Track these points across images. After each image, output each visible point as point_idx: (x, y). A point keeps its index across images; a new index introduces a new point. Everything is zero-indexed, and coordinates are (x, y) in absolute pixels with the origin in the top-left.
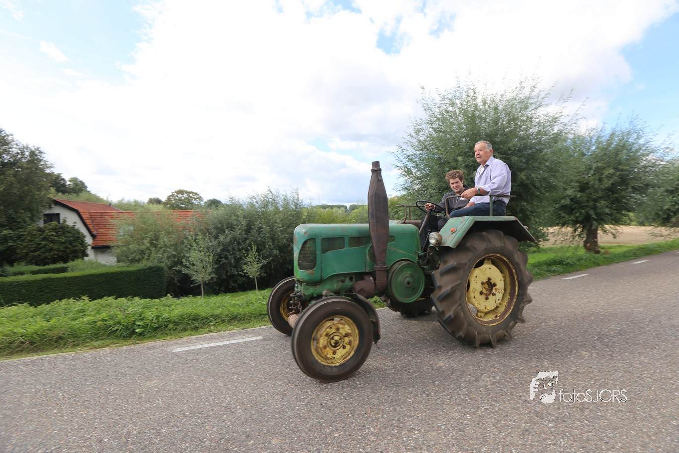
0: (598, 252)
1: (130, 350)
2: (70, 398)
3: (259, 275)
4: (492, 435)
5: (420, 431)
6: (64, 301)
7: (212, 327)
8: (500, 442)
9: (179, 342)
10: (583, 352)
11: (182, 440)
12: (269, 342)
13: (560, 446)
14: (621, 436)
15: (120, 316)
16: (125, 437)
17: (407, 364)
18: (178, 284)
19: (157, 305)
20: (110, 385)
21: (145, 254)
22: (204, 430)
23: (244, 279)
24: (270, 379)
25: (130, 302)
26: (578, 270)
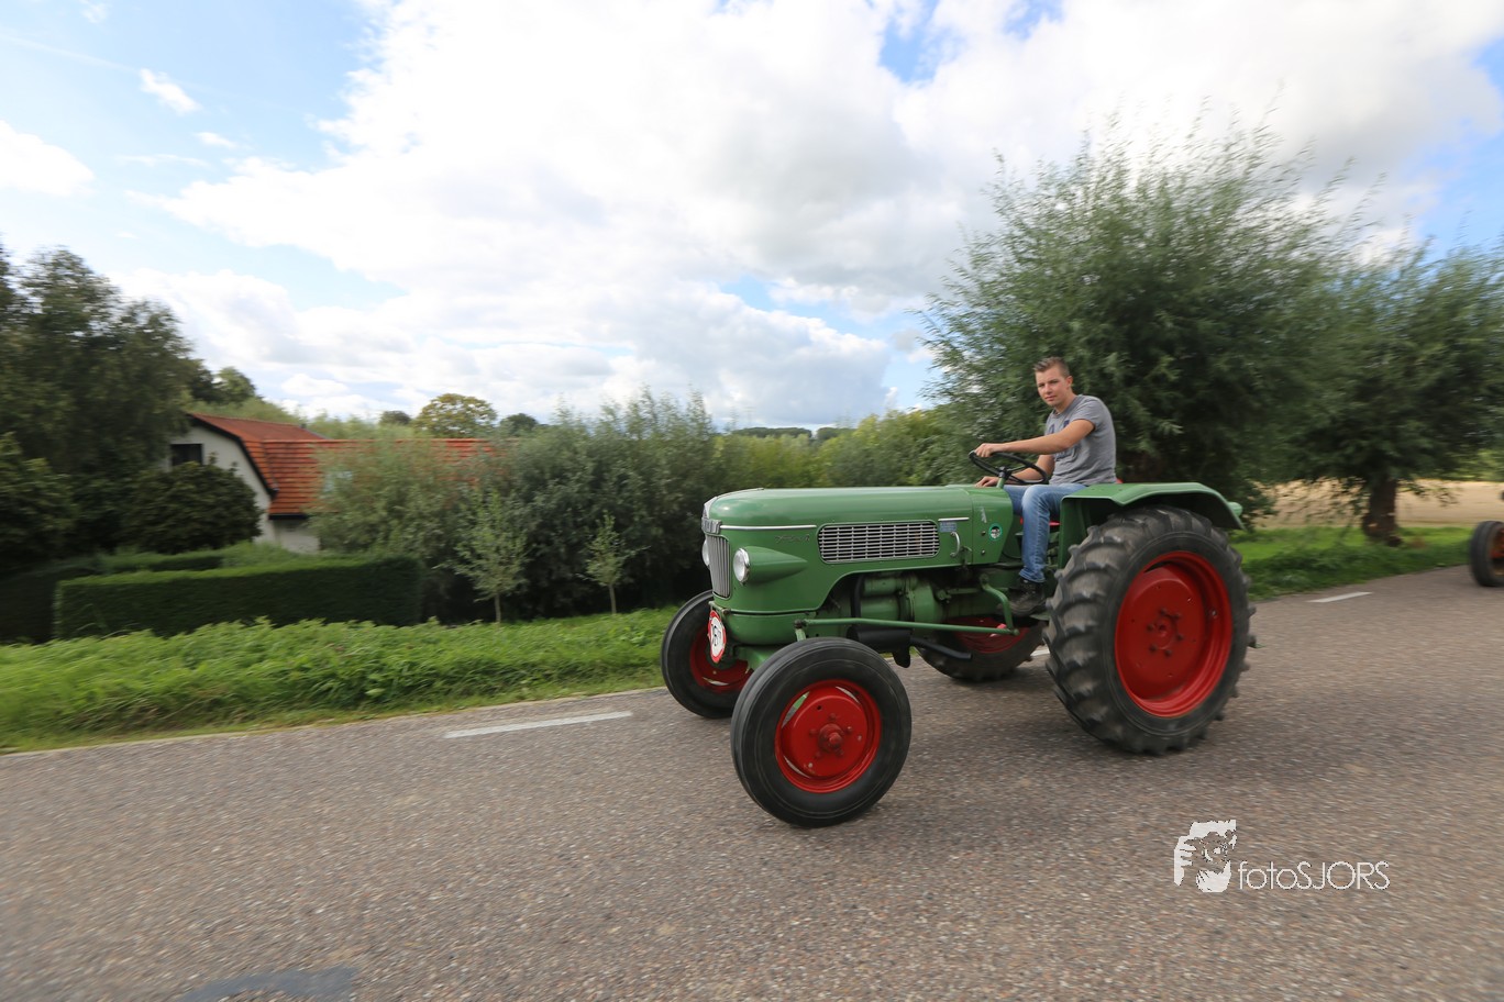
0: (1395, 542)
1: (358, 732)
2: (245, 825)
3: (619, 580)
4: (1139, 939)
5: (976, 921)
6: (223, 627)
7: (525, 690)
8: (1156, 953)
9: (458, 717)
10: (1355, 767)
11: (473, 918)
12: (646, 724)
13: (1296, 971)
14: (1440, 955)
15: (336, 661)
16: (357, 908)
17: (947, 780)
18: (447, 598)
19: (408, 640)
20: (323, 801)
21: (378, 532)
22: (517, 900)
23: (586, 589)
24: (650, 802)
25: (354, 633)
26: (1347, 583)
